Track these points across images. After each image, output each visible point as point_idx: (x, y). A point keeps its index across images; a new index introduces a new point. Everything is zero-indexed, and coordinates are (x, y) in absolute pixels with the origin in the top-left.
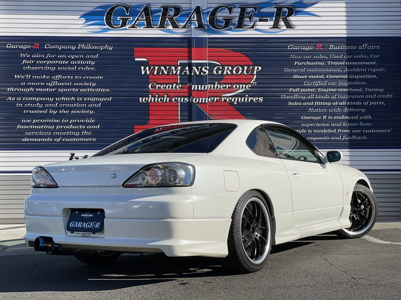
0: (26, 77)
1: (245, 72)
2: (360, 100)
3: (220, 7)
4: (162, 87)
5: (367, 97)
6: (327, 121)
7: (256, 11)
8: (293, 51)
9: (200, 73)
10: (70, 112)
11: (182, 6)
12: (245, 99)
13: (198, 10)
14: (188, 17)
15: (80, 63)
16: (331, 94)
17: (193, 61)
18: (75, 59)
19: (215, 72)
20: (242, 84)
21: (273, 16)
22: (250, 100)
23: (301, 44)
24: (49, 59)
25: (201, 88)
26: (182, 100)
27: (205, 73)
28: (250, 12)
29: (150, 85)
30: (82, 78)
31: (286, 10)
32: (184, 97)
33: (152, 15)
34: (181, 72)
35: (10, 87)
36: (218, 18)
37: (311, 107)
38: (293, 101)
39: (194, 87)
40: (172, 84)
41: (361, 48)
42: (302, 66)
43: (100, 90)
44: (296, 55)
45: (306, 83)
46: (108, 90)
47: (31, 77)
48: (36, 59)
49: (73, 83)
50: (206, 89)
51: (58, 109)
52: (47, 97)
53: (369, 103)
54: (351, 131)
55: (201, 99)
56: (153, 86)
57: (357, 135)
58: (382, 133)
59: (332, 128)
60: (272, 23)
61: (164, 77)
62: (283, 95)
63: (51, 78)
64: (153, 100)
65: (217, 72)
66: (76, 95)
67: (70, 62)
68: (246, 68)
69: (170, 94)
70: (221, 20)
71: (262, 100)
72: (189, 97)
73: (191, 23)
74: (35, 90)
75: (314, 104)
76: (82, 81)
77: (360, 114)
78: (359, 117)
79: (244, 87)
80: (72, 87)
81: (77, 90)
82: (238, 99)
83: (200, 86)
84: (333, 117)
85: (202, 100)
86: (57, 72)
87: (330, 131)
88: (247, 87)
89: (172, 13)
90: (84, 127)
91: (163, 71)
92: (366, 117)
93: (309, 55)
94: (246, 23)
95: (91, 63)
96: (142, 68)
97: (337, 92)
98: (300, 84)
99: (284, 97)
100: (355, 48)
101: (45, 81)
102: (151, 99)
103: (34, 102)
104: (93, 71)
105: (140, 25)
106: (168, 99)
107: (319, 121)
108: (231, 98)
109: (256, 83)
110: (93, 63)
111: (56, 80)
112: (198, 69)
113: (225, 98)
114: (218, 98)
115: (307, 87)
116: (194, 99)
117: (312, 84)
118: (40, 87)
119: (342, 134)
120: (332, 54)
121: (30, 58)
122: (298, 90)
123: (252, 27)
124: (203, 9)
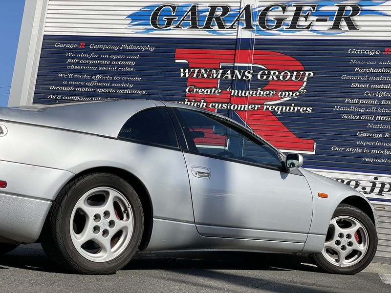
0: (68, 76)
1: (293, 78)
3: (273, 6)
4: (200, 91)
6: (390, 140)
7: (314, 10)
8: (354, 55)
9: (242, 77)
11: (234, 5)
12: (290, 109)
13: (248, 8)
14: (236, 16)
15: (121, 63)
17: (236, 64)
18: (117, 60)
19: (259, 77)
20: (289, 91)
21: (334, 16)
22: (296, 110)
23: (365, 48)
24: (92, 59)
25: (241, 94)
26: (220, 107)
27: (248, 77)
28: (307, 11)
29: (188, 89)
30: (121, 79)
31: (350, 8)
32: (222, 103)
33: (198, 15)
34: (222, 76)
35: (52, 85)
36: (269, 18)
37: (371, 121)
38: (349, 113)
39: (234, 93)
40: (211, 89)
42: (364, 74)
43: (137, 92)
44: (358, 60)
46: (144, 92)
47: (73, 76)
48: (80, 58)
49: (111, 83)
50: (246, 95)
52: (85, 96)
55: (240, 106)
56: (191, 90)
60: (332, 23)
61: (203, 80)
62: (337, 106)
63: (91, 77)
65: (262, 77)
66: (112, 96)
67: (111, 62)
68: (295, 73)
69: (207, 99)
70: (273, 20)
71: (311, 111)
72: (228, 103)
73: (238, 24)
74: (75, 89)
75: (375, 118)
76: (120, 82)
79: (291, 94)
80: (110, 87)
81: (114, 91)
82: (282, 108)
83: (240, 91)
86: (98, 72)
88: (294, 94)
89: (219, 13)
91: (203, 75)
93: (374, 60)
94: (300, 23)
95: (131, 63)
96: (182, 70)
98: (359, 94)
99: (337, 108)
101: (86, 80)
102: (187, 104)
104: (133, 72)
105: (184, 26)
106: (205, 104)
107: (380, 140)
108: (274, 107)
109: (305, 90)
110: (133, 64)
111: (96, 80)
112: (240, 73)
113: (268, 107)
114: (259, 106)
115: (368, 98)
116: (233, 105)
117: (375, 95)
118: (80, 86)
121: (75, 58)
122: (356, 101)
123: (308, 27)
124: (253, 8)
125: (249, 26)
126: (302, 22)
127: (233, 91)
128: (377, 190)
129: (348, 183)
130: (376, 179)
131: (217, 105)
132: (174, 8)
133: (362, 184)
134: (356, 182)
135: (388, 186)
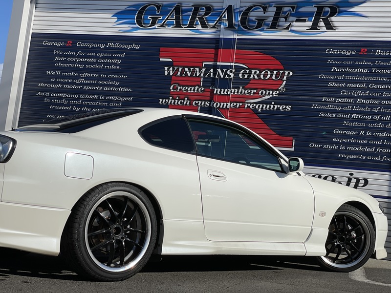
0: (56, 73)
1: (274, 77)
3: (254, 6)
4: (183, 89)
6: (364, 137)
7: (293, 11)
8: (331, 55)
9: (224, 76)
11: (214, 5)
12: (270, 107)
13: (230, 9)
14: (219, 16)
15: (107, 61)
16: (372, 106)
17: (218, 63)
18: (103, 58)
19: (240, 76)
20: (269, 90)
21: (313, 16)
22: (275, 108)
23: (343, 48)
24: (79, 57)
25: (224, 92)
26: (203, 104)
27: (230, 76)
28: (287, 12)
29: (172, 86)
30: (107, 76)
31: (328, 9)
32: (205, 101)
33: (182, 14)
34: (205, 74)
35: (41, 82)
36: (251, 18)
37: (346, 119)
38: (326, 111)
39: (217, 91)
40: (194, 86)
42: (341, 73)
43: (123, 90)
44: (335, 60)
45: (343, 92)
46: (130, 90)
47: (61, 74)
48: (67, 56)
49: (98, 81)
50: (229, 93)
51: (81, 106)
52: (73, 94)
55: (222, 104)
56: (175, 87)
59: (370, 146)
60: (310, 24)
61: (186, 79)
62: (315, 104)
63: (79, 75)
64: (172, 103)
65: (243, 76)
66: (99, 93)
67: (97, 60)
68: (275, 72)
69: (191, 97)
70: (254, 20)
71: (290, 109)
72: (210, 101)
73: (221, 23)
74: (63, 86)
75: (351, 116)
76: (107, 79)
79: (271, 93)
80: (97, 85)
81: (101, 88)
82: (263, 106)
83: (223, 90)
84: (373, 133)
85: (224, 105)
86: (85, 70)
87: (367, 149)
88: (274, 93)
89: (202, 12)
91: (186, 73)
93: (350, 60)
94: (280, 24)
95: (117, 61)
96: (166, 68)
97: (380, 103)
98: (336, 93)
99: (315, 106)
101: (73, 78)
102: (171, 101)
103: (61, 98)
104: (119, 70)
105: (169, 25)
106: (189, 101)
107: (355, 137)
108: (255, 105)
109: (285, 89)
110: (119, 62)
111: (83, 78)
112: (222, 72)
113: (249, 105)
114: (241, 104)
115: (344, 97)
116: (215, 103)
117: (351, 93)
118: (68, 83)
119: (382, 154)
120: (378, 60)
121: (63, 55)
122: (332, 99)
123: (288, 28)
124: (235, 8)
125: (231, 26)
126: (282, 22)
127: (216, 89)
128: (352, 185)
129: (326, 178)
130: (352, 174)
132: (159, 8)
133: (338, 179)
134: (333, 177)
135: (362, 182)
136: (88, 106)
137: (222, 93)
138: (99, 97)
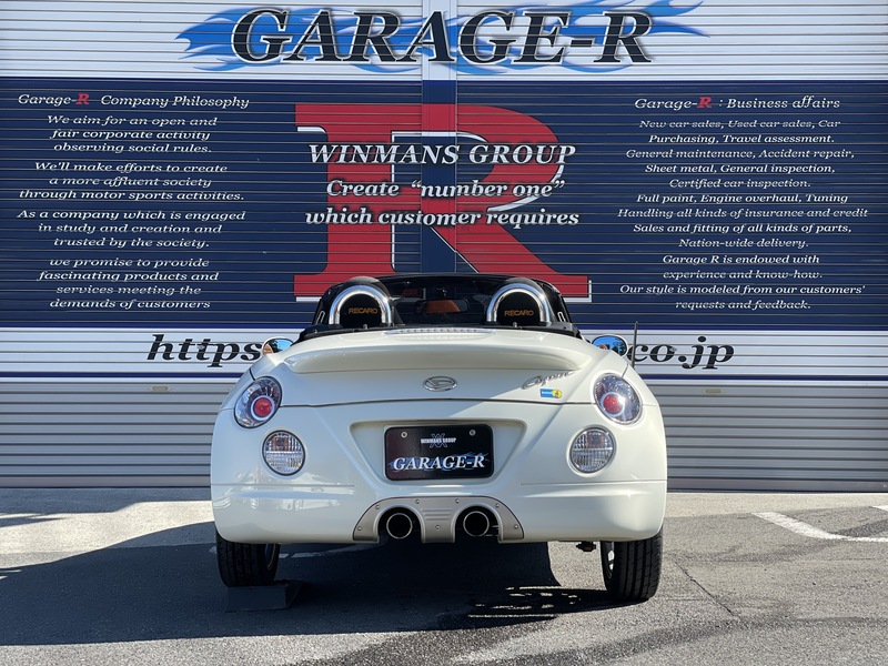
0: (59, 167)
1: (539, 159)
2: (795, 220)
4: (355, 190)
5: (810, 214)
8: (646, 111)
9: (439, 160)
10: (155, 244)
11: (406, 13)
12: (538, 218)
13: (436, 18)
15: (177, 136)
16: (725, 207)
17: (425, 134)
18: (167, 128)
19: (472, 158)
20: (533, 184)
22: (548, 222)
23: (664, 97)
24: (110, 127)
25: (441, 192)
26: (399, 221)
27: (451, 159)
29: (330, 185)
30: (182, 169)
31: (631, 20)
32: (404, 212)
33: (335, 31)
34: (398, 158)
35: (25, 187)
36: (480, 38)
37: (685, 236)
38: (646, 221)
39: (428, 190)
40: (379, 184)
41: (797, 105)
42: (667, 146)
43: (221, 197)
44: (653, 120)
45: (675, 183)
46: (237, 197)
47: (71, 167)
48: (82, 128)
49: (162, 179)
50: (452, 195)
51: (128, 236)
52: (105, 210)
53: (814, 229)
54: (774, 291)
55: (440, 217)
56: (337, 188)
57: (787, 298)
58: (843, 295)
59: (732, 283)
60: (599, 50)
61: (359, 168)
62: (624, 208)
63: (114, 168)
64: (335, 221)
65: (478, 158)
67: (155, 134)
68: (541, 148)
71: (576, 221)
72: (415, 212)
74: (79, 196)
75: (691, 229)
76: (181, 176)
77: (794, 251)
78: (791, 260)
79: (536, 192)
80: (160, 188)
81: (170, 196)
82: (523, 218)
83: (439, 188)
84: (734, 258)
85: (444, 219)
86: (126, 157)
88: (543, 191)
89: (378, 27)
90: (184, 277)
91: (358, 156)
92: (807, 260)
93: (682, 120)
95: (201, 136)
96: (313, 148)
97: (743, 201)
98: (660, 184)
99: (624, 213)
100: (785, 104)
101: (101, 175)
102: (332, 217)
103: (78, 222)
104: (207, 154)
106: (369, 216)
107: (702, 268)
108: (507, 216)
109: (563, 182)
110: (206, 137)
111: (125, 175)
112: (435, 151)
113: (495, 216)
114: (479, 216)
115: (676, 192)
116: (426, 218)
117: (689, 185)
118: (90, 187)
119: (755, 298)
120: (734, 119)
121: (70, 126)
122: (655, 198)
123: (557, 59)
124: (448, 18)
125: (442, 56)
126: (544, 46)
127: (424, 188)
128: (705, 360)
129: (655, 350)
130: (702, 339)
131: (394, 216)
132: (282, 18)
133: (679, 351)
134: (669, 347)
135: (722, 352)
136: (145, 236)
137: (438, 195)
138: (168, 216)
